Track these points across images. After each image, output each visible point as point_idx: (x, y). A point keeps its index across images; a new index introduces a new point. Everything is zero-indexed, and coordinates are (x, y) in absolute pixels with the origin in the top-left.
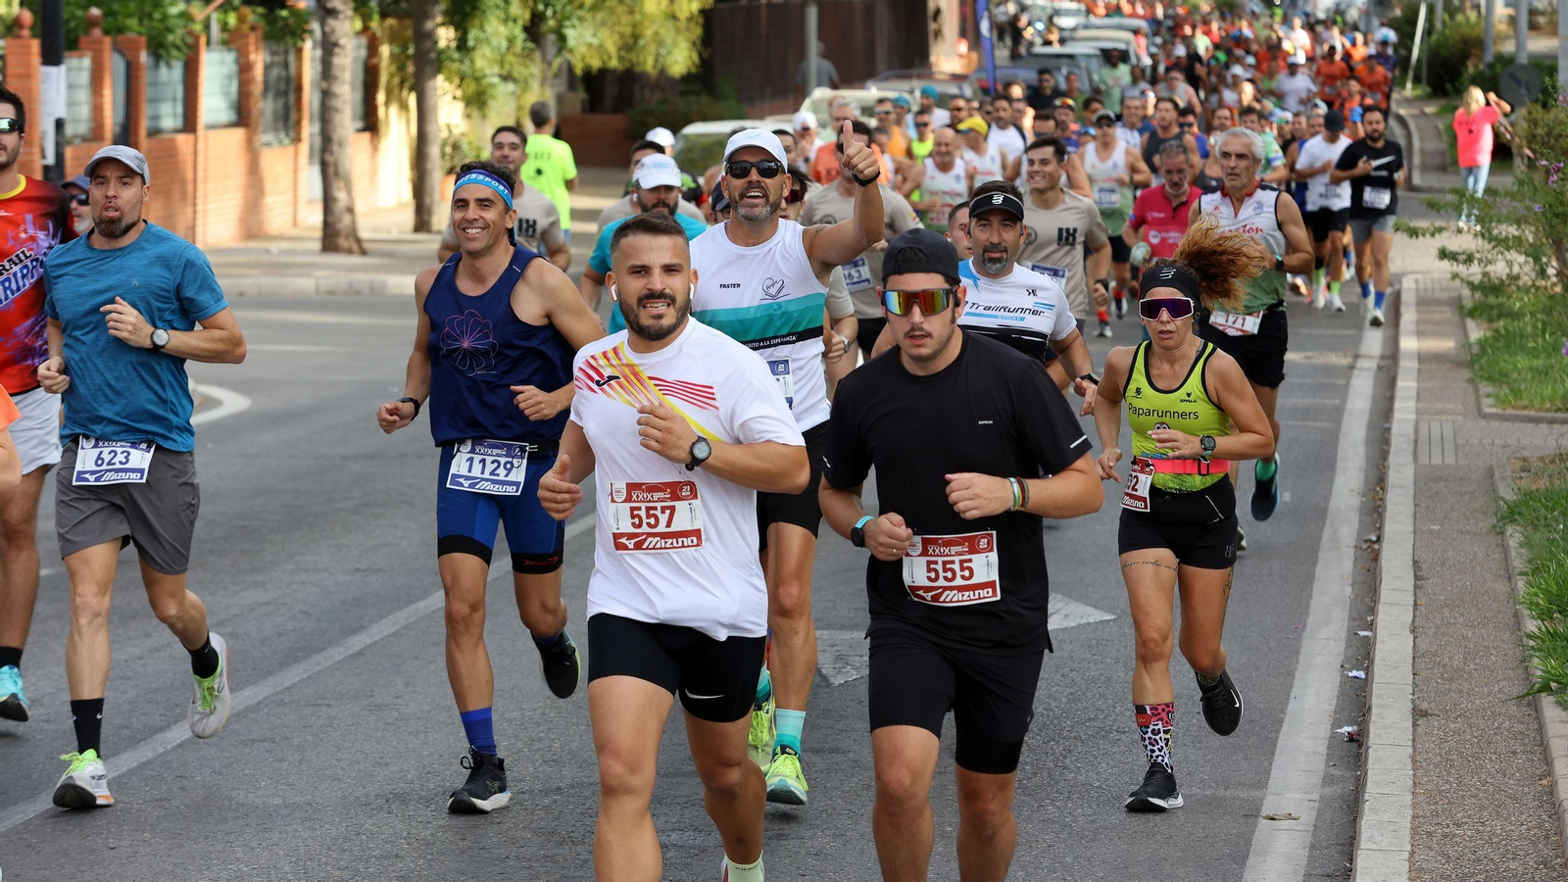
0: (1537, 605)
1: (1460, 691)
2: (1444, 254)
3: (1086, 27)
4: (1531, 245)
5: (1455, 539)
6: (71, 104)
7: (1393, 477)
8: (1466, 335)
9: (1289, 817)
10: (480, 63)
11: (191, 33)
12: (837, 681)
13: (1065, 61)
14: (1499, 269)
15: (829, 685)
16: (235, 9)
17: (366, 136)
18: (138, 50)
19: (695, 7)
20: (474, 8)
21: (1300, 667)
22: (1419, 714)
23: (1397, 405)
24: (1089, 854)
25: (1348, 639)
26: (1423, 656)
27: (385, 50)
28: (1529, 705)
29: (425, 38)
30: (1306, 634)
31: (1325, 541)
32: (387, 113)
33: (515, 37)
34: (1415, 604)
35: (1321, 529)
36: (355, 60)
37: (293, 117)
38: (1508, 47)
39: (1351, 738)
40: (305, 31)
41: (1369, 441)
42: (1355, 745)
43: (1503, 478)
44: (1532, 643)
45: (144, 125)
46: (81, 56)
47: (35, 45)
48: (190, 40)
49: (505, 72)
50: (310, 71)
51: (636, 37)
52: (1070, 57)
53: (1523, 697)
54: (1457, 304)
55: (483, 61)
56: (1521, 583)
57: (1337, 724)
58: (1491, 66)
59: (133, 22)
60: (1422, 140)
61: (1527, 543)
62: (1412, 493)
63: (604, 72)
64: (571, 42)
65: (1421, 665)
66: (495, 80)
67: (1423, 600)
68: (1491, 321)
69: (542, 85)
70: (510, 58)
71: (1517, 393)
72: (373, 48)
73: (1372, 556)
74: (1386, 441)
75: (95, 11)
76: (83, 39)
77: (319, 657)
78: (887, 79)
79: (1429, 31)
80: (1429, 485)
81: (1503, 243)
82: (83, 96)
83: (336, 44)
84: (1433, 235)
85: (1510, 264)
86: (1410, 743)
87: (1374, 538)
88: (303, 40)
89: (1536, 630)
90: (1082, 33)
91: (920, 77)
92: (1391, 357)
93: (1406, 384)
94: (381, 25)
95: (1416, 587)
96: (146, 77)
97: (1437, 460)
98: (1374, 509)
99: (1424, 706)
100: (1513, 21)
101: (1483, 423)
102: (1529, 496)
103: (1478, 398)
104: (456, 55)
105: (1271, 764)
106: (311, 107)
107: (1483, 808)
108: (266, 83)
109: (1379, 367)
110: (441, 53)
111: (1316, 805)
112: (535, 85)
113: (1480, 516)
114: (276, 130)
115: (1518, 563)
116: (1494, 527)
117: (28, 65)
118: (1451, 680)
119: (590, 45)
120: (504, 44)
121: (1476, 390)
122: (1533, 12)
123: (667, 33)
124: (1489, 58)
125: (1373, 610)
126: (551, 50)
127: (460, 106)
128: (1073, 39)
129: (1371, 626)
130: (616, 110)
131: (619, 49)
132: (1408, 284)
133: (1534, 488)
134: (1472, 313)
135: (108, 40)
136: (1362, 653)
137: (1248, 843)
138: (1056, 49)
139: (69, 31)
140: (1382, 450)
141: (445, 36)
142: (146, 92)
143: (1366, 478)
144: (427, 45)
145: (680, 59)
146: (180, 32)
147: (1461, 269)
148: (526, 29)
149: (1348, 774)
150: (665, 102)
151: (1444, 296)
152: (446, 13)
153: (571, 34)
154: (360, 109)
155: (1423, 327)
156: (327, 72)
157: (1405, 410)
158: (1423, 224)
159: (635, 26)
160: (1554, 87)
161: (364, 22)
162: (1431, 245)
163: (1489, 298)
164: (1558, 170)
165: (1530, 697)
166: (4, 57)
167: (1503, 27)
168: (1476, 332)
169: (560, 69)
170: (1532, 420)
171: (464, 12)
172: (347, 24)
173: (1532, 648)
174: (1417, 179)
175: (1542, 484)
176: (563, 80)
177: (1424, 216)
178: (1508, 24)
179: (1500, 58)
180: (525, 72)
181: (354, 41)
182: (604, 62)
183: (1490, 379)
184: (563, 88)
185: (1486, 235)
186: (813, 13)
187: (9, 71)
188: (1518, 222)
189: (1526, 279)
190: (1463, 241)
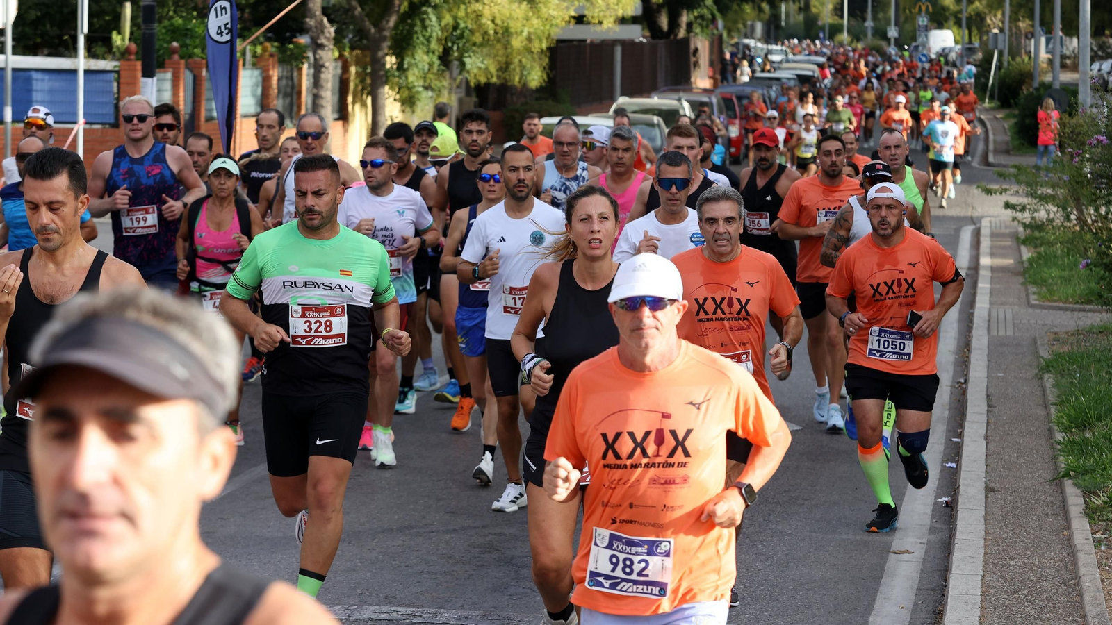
0: (1063, 423)
1: (1015, 476)
2: (1008, 206)
3: (789, 62)
4: (1061, 201)
5: (1013, 382)
7: (975, 343)
8: (1021, 256)
9: (907, 552)
10: (411, 78)
13: (775, 82)
14: (1042, 215)
16: (261, 44)
17: (340, 123)
18: (201, 68)
19: (544, 45)
20: (409, 44)
22: (989, 490)
23: (978, 298)
24: (783, 575)
25: (946, 444)
26: (992, 454)
27: (353, 69)
28: (1057, 485)
29: (378, 63)
32: (353, 108)
33: (433, 63)
34: (988, 422)
36: (334, 76)
37: (295, 109)
38: (1048, 78)
39: (947, 505)
40: (304, 57)
41: (960, 321)
42: (949, 509)
43: (1043, 345)
44: (1059, 447)
45: (203, 114)
46: (165, 72)
47: (139, 65)
49: (426, 84)
50: (306, 82)
51: (508, 64)
52: (778, 79)
53: (1053, 480)
54: (1016, 237)
55: (413, 77)
56: (1053, 410)
57: (938, 496)
58: (1037, 89)
60: (994, 134)
61: (1056, 385)
62: (986, 353)
63: (488, 85)
64: (468, 66)
65: (990, 460)
66: (420, 89)
67: (992, 420)
68: (1036, 247)
69: (450, 92)
70: (431, 76)
71: (1051, 292)
72: (345, 69)
73: (962, 392)
74: (971, 321)
75: (175, 44)
76: (167, 61)
78: (664, 91)
79: (999, 68)
80: (997, 349)
81: (1044, 199)
83: (323, 66)
84: (1001, 194)
85: (1048, 212)
86: (984, 508)
87: (963, 381)
88: (303, 63)
89: (1062, 439)
90: (786, 65)
91: (684, 91)
92: (975, 269)
93: (984, 286)
94: (350, 54)
95: (988, 411)
96: (205, 85)
97: (1002, 333)
98: (963, 363)
99: (992, 485)
100: (1051, 62)
101: (1030, 310)
102: (1058, 356)
103: (1027, 295)
104: (397, 74)
106: (306, 105)
107: (1027, 548)
108: (278, 88)
110: (387, 71)
111: (925, 546)
112: (445, 92)
113: (1028, 368)
115: (1051, 398)
116: (1037, 375)
117: (136, 77)
118: (1009, 470)
119: (480, 68)
120: (427, 67)
121: (1027, 290)
122: (1063, 57)
123: (528, 61)
124: (1036, 85)
125: (962, 425)
126: (456, 71)
127: (398, 105)
128: (779, 69)
129: (960, 435)
130: (494, 109)
131: (498, 71)
132: (985, 223)
133: (1061, 351)
134: (1024, 242)
135: (183, 62)
136: (954, 452)
137: (882, 570)
139: (159, 56)
140: (968, 326)
141: (390, 61)
142: (205, 94)
143: (958, 344)
144: (379, 66)
145: (536, 78)
147: (1018, 215)
148: (440, 58)
149: (945, 527)
150: (526, 104)
151: (1007, 231)
152: (391, 47)
153: (467, 60)
154: (336, 107)
155: (994, 251)
156: (317, 83)
157: (982, 302)
158: (995, 187)
159: (507, 57)
160: (1076, 103)
161: (340, 52)
162: (1000, 199)
163: (1035, 233)
164: (1079, 155)
165: (1057, 480)
166: (118, 72)
167: (1045, 65)
168: (1027, 254)
169: (461, 83)
170: (1060, 309)
171: (402, 46)
172: (330, 53)
173: (1059, 450)
174: (991, 159)
175: (1066, 349)
176: (463, 89)
177: (996, 182)
178: (1048, 64)
179: (1043, 85)
180: (439, 84)
181: (334, 64)
182: (488, 79)
183: (1035, 283)
184: (463, 95)
185: (1033, 195)
186: (618, 51)
187: (122, 81)
188: (1053, 187)
189: (1058, 222)
190: (1020, 198)
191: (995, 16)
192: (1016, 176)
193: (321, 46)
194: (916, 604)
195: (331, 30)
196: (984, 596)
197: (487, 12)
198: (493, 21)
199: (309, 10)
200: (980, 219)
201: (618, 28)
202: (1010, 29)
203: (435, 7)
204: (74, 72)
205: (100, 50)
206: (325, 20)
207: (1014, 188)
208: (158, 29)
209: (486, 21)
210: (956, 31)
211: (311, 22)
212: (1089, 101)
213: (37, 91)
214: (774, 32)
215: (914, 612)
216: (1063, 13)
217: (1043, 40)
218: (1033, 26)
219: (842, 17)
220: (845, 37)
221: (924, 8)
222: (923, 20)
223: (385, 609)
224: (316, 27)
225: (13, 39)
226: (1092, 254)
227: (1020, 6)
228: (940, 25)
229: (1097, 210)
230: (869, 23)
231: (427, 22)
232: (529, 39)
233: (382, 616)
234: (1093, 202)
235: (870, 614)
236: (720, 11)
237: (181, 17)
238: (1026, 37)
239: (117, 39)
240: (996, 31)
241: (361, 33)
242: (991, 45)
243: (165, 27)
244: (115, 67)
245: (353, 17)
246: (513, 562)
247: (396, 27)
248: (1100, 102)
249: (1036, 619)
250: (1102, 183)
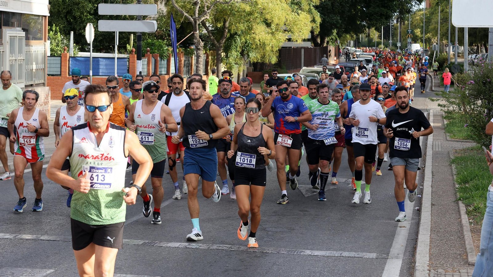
0: (458, 181)
1: (442, 200)
2: (439, 105)
3: (362, 55)
4: (458, 103)
5: (441, 167)
6: (143, 68)
7: (428, 153)
8: (444, 123)
9: (404, 227)
10: (230, 61)
11: (168, 53)
14: (451, 108)
15: (304, 197)
16: (178, 48)
17: (206, 76)
18: (157, 57)
19: (277, 49)
20: (230, 49)
22: (433, 205)
24: (361, 234)
26: (434, 192)
27: (210, 57)
28: (456, 203)
29: (219, 55)
33: (238, 55)
34: (432, 181)
36: (203, 59)
37: (190, 72)
38: (453, 61)
39: (418, 210)
40: (193, 53)
42: (419, 211)
43: (451, 154)
44: (457, 190)
46: (145, 58)
47: (136, 55)
48: (168, 55)
50: (194, 62)
51: (264, 55)
52: (358, 61)
54: (442, 116)
55: (231, 60)
56: (455, 177)
57: (415, 207)
58: (449, 64)
59: (156, 51)
60: (434, 80)
61: (456, 168)
62: (432, 157)
63: (257, 63)
64: (250, 56)
65: (433, 194)
66: (234, 64)
67: (434, 180)
68: (449, 120)
69: (244, 65)
70: (237, 60)
71: (455, 136)
72: (207, 57)
73: (423, 170)
74: (426, 146)
75: (148, 48)
76: (146, 54)
78: (319, 65)
79: (436, 57)
80: (435, 155)
81: (452, 103)
82: (146, 67)
83: (200, 56)
84: (437, 101)
85: (453, 107)
86: (431, 211)
87: (423, 166)
88: (193, 55)
89: (458, 187)
94: (209, 52)
95: (432, 177)
96: (159, 63)
97: (437, 150)
98: (423, 160)
99: (434, 203)
100: (454, 55)
101: (447, 142)
102: (457, 158)
104: (225, 59)
106: (194, 69)
107: (446, 225)
108: (184, 64)
110: (222, 58)
111: (410, 224)
112: (242, 65)
113: (446, 162)
114: (186, 74)
115: (454, 173)
116: (449, 164)
117: (135, 60)
118: (440, 198)
119: (254, 57)
120: (236, 56)
121: (446, 135)
122: (458, 53)
123: (271, 54)
124: (449, 63)
125: (423, 182)
126: (246, 58)
128: (359, 57)
129: (423, 186)
130: (259, 71)
131: (261, 58)
132: (431, 111)
133: (458, 156)
134: (445, 118)
135: (151, 55)
136: (420, 191)
137: (395, 233)
138: (356, 59)
139: (143, 53)
141: (223, 54)
142: (159, 66)
144: (219, 56)
145: (274, 60)
146: (166, 53)
147: (443, 108)
148: (240, 53)
149: (417, 218)
151: (439, 114)
152: (223, 50)
153: (250, 54)
154: (204, 71)
155: (434, 121)
156: (197, 62)
157: (430, 139)
158: (435, 98)
159: (264, 53)
160: (463, 69)
161: (206, 51)
162: (436, 103)
163: (449, 115)
164: (464, 87)
165: (457, 201)
166: (129, 58)
167: (452, 56)
168: (446, 122)
169: (248, 62)
170: (458, 141)
171: (227, 49)
172: (202, 52)
173: (457, 191)
174: (433, 89)
175: (460, 155)
176: (249, 64)
177: (435, 97)
178: (453, 56)
179: (451, 63)
180: (240, 63)
181: (203, 56)
182: (257, 60)
183: (449, 132)
184: (248, 66)
185: (448, 101)
186: (303, 51)
187: (130, 61)
188: (455, 98)
189: (457, 111)
190: (443, 102)
191: (435, 39)
192: (442, 95)
193: (199, 49)
194: (407, 244)
195: (202, 44)
196: (431, 242)
197: (257, 37)
198: (259, 41)
199: (195, 37)
200: (429, 110)
201: (303, 43)
202: (440, 43)
203: (239, 36)
204: (114, 58)
205: (123, 51)
206: (200, 40)
207: (442, 99)
208: (143, 43)
209: (257, 41)
210: (421, 44)
211: (195, 41)
212: (468, 69)
213: (101, 65)
214: (358, 44)
215: (406, 247)
216: (458, 38)
217: (451, 47)
218: (448, 42)
219: (381, 39)
220: (382, 46)
221: (410, 36)
222: (409, 40)
223: (221, 245)
224: (197, 43)
225: (93, 47)
226: (469, 122)
227: (443, 35)
228: (415, 42)
229: (470, 107)
230: (391, 41)
231: (236, 41)
232: (272, 47)
233: (220, 248)
234: (469, 103)
235: (391, 248)
236: (338, 37)
237: (151, 39)
238: (446, 46)
239: (128, 47)
240: (435, 44)
241: (213, 45)
242: (433, 49)
243: (145, 43)
244: (128, 56)
245: (210, 39)
246: (266, 229)
247: (225, 43)
248: (471, 69)
249: (449, 250)
250: (472, 97)
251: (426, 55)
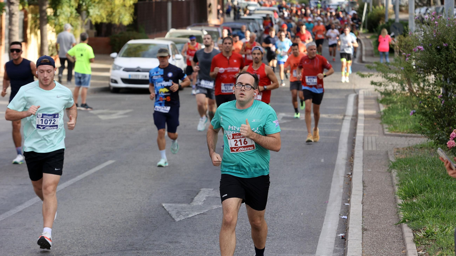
0: (402, 195)
1: (377, 222)
2: (372, 83)
3: (258, 10)
4: (400, 80)
5: (376, 174)
7: (356, 154)
8: (379, 109)
12: (177, 220)
13: (251, 21)
14: (390, 88)
15: (175, 221)
19: (132, 3)
20: (59, 2)
21: (326, 215)
22: (364, 230)
23: (358, 131)
25: (342, 206)
26: (365, 211)
27: (30, 16)
28: (399, 227)
29: (43, 12)
30: (328, 204)
31: (335, 175)
32: (30, 36)
33: (73, 12)
34: (363, 195)
35: (333, 171)
36: (20, 19)
38: (393, 17)
39: (343, 238)
41: (348, 143)
42: (344, 240)
43: (391, 155)
44: (400, 207)
50: (5, 23)
51: (112, 12)
52: (253, 19)
53: (397, 224)
54: (377, 99)
55: (62, 19)
56: (397, 188)
57: (338, 233)
58: (387, 23)
60: (365, 46)
61: (399, 175)
62: (362, 159)
63: (102, 24)
64: (91, 14)
65: (365, 214)
67: (365, 194)
68: (387, 104)
69: (82, 27)
70: (71, 18)
71: (395, 127)
72: (26, 15)
73: (349, 179)
74: (354, 143)
77: (8, 213)
78: (194, 26)
79: (368, 12)
80: (368, 157)
81: (391, 80)
83: (13, 14)
84: (369, 77)
85: (393, 86)
86: (361, 239)
87: (350, 174)
88: (3, 12)
89: (401, 203)
90: (257, 12)
91: (204, 26)
92: (356, 116)
93: (361, 125)
94: (28, 8)
95: (363, 189)
97: (370, 149)
98: (350, 165)
99: (366, 227)
101: (385, 137)
102: (399, 160)
103: (383, 129)
104: (53, 18)
105: (317, 246)
109: (352, 119)
110: (48, 17)
112: (79, 28)
113: (384, 166)
115: (395, 182)
116: (388, 170)
118: (374, 219)
119: (97, 15)
120: (69, 14)
121: (383, 126)
122: (401, 6)
123: (123, 11)
124: (387, 20)
125: (349, 197)
126: (84, 16)
127: (54, 34)
128: (254, 14)
129: (349, 202)
130: (105, 37)
131: (107, 16)
132: (361, 92)
133: (401, 158)
134: (381, 102)
136: (346, 210)
140: (353, 145)
141: (50, 11)
143: (348, 155)
144: (44, 14)
145: (127, 19)
147: (378, 88)
148: (76, 9)
149: (341, 249)
150: (122, 33)
151: (373, 96)
152: (50, 4)
153: (91, 11)
154: (21, 35)
155: (366, 107)
156: (10, 23)
157: (360, 133)
158: (366, 73)
159: (112, 9)
160: (407, 30)
161: (23, 7)
162: (368, 80)
163: (387, 97)
164: (409, 56)
168: (383, 108)
169: (87, 22)
170: (400, 136)
171: (56, 3)
172: (17, 7)
173: (400, 209)
174: (364, 59)
175: (403, 156)
176: (89, 26)
177: (367, 71)
179: (390, 20)
180: (76, 23)
181: (19, 13)
182: (102, 20)
183: (387, 123)
184: (89, 29)
185: (386, 77)
188: (396, 73)
189: (398, 91)
190: (378, 78)
192: (377, 68)
193: (12, 4)
200: (358, 90)
207: (376, 74)
212: (414, 28)
226: (416, 107)
229: (419, 85)
234: (416, 80)
248: (420, 29)
250: (421, 71)
251: (353, 10)
